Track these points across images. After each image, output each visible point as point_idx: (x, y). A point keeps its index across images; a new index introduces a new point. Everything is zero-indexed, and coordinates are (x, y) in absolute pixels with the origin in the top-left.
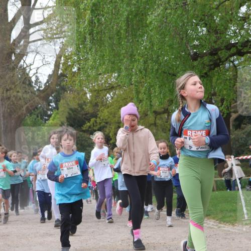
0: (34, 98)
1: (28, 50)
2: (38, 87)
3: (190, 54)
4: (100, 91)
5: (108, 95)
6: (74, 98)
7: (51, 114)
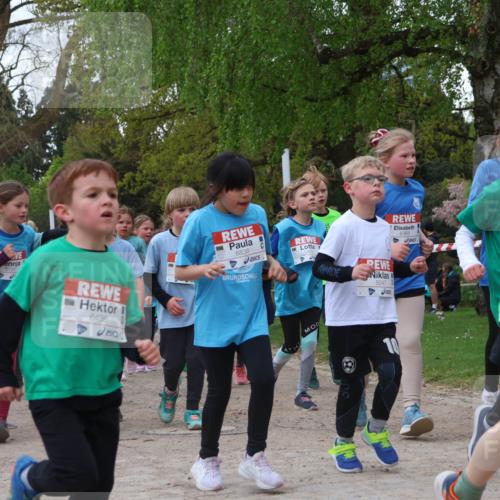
0: (16, 133)
1: (7, 40)
2: (24, 112)
3: (314, 51)
4: (144, 120)
5: (158, 128)
6: (92, 133)
7: (49, 164)
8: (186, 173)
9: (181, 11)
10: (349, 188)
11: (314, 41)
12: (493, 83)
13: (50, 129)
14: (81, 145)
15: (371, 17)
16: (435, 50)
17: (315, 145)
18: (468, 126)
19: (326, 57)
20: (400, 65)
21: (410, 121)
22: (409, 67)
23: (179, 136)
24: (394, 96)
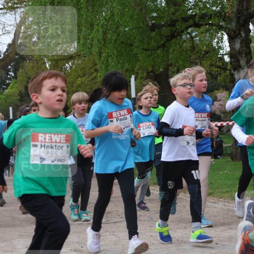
3: (148, 25)
4: (60, 60)
5: (67, 65)
6: (32, 67)
7: (10, 83)
8: (80, 88)
9: (79, 4)
10: (175, 90)
11: (148, 19)
12: (240, 41)
13: (10, 65)
14: (26, 73)
15: (177, 7)
16: (210, 24)
17: (148, 73)
18: (227, 63)
19: (153, 28)
20: (192, 32)
21: (197, 61)
22: (196, 33)
23: (78, 69)
24: (189, 48)
